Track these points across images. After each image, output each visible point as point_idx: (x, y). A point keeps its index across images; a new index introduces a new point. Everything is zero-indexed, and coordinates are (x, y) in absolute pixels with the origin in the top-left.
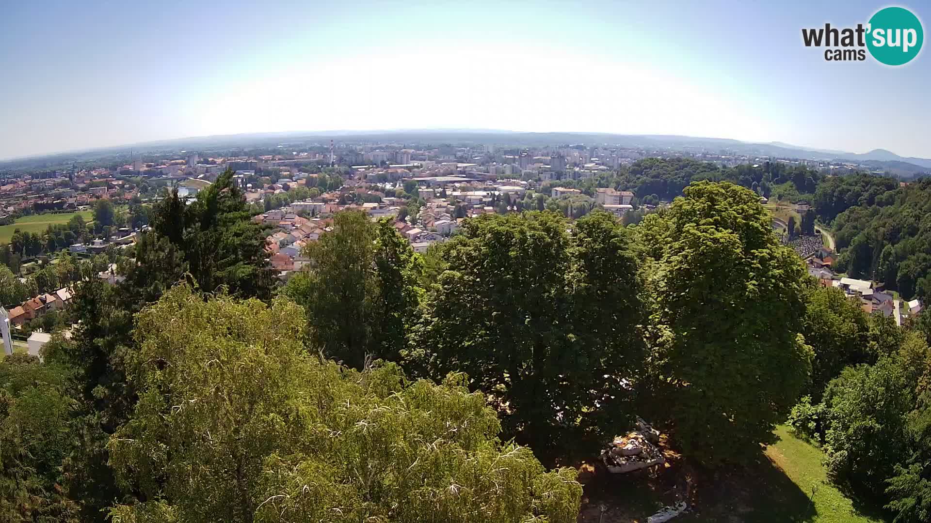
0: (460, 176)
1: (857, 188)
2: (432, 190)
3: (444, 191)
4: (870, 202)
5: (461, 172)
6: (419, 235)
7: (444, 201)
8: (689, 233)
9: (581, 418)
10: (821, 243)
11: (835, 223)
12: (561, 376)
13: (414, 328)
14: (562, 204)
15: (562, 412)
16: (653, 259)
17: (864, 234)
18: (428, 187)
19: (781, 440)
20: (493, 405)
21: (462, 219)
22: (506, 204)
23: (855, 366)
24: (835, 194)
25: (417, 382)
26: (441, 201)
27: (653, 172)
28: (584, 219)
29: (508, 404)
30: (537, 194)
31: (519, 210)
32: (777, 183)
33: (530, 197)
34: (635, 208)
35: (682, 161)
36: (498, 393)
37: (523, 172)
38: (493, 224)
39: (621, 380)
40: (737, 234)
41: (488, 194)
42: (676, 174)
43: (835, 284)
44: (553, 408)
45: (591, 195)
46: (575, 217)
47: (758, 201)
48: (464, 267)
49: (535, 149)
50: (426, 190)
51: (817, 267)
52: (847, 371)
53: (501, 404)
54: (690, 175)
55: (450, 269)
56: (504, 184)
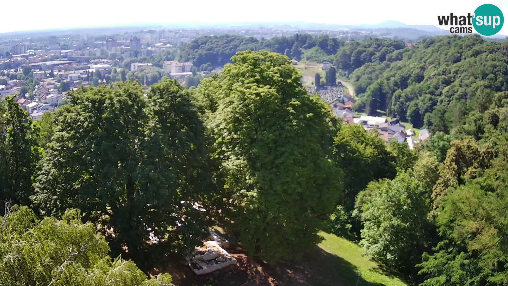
0: (63, 59)
1: (371, 49)
2: (43, 72)
3: (52, 72)
4: (382, 59)
5: (64, 57)
6: (35, 108)
7: (52, 80)
8: (237, 90)
9: (168, 235)
10: (343, 91)
11: (354, 75)
12: (149, 205)
13: (37, 178)
14: (140, 75)
15: (154, 232)
16: (210, 111)
17: (378, 83)
18: (41, 69)
19: (325, 240)
20: (101, 231)
21: (66, 93)
22: (98, 78)
23: (378, 181)
24: (353, 55)
25: (44, 220)
26: (50, 80)
27: (207, 47)
28: (156, 85)
29: (112, 229)
30: (120, 69)
31: (107, 82)
32: (306, 48)
33: (116, 71)
34: (194, 74)
35: (229, 37)
36: (104, 222)
37: (110, 53)
38: (89, 94)
39: (194, 204)
40: (274, 88)
41: (84, 72)
42: (225, 47)
43: (356, 121)
44: (146, 230)
45: (161, 66)
46: (148, 84)
47: (290, 63)
48: (70, 128)
49: (118, 35)
50: (39, 72)
51: (341, 109)
52: (372, 185)
53: (108, 230)
54: (236, 46)
55: (59, 131)
56: (96, 63)
